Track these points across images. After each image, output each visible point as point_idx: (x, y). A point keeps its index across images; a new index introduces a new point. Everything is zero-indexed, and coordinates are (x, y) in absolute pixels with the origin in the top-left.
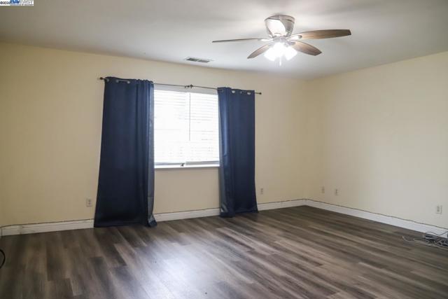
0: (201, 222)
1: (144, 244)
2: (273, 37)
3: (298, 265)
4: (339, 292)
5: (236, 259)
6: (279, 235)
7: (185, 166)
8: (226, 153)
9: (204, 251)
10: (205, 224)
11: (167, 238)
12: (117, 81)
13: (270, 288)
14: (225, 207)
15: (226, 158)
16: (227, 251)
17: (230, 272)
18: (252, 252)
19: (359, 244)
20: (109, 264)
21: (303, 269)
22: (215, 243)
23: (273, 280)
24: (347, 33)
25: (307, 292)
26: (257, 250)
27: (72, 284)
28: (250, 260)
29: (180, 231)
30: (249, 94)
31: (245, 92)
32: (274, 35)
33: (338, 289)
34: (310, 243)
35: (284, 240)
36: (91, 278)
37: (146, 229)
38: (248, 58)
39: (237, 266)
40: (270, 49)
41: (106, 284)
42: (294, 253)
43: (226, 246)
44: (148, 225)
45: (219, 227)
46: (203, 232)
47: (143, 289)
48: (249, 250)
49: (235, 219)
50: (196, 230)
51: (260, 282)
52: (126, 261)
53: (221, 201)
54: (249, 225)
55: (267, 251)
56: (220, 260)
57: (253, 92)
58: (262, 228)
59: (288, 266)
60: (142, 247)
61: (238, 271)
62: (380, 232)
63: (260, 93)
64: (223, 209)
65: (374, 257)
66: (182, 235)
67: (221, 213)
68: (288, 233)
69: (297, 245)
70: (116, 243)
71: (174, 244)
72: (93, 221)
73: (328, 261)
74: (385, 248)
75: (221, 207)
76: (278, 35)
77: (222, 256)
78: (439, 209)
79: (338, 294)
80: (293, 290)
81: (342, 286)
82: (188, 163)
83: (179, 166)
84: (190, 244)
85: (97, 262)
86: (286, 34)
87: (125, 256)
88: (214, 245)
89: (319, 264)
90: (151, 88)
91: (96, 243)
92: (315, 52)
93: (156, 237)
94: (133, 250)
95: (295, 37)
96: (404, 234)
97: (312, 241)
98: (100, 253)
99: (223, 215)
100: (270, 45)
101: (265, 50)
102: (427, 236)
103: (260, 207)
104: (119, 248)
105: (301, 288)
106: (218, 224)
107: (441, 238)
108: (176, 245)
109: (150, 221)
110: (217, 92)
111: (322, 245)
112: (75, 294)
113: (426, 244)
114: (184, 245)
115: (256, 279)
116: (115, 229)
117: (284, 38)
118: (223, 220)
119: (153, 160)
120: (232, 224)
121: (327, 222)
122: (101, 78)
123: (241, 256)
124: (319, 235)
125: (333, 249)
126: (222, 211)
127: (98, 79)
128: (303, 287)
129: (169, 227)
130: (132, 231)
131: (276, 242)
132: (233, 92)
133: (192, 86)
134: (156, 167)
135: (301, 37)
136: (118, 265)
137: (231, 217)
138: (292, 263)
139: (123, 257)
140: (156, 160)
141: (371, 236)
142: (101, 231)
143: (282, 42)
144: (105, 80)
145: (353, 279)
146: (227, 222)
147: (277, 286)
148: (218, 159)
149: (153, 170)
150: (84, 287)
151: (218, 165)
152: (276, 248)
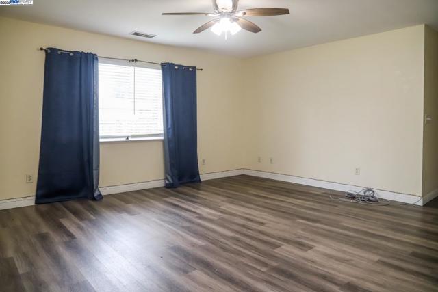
0: (147, 193)
1: (92, 217)
2: (220, 13)
3: (244, 226)
4: (283, 245)
5: (187, 224)
6: (223, 201)
7: (130, 139)
8: (169, 126)
9: (154, 219)
10: (151, 195)
11: (115, 210)
12: (59, 53)
13: (222, 248)
14: (170, 179)
15: (171, 130)
16: (177, 217)
17: (182, 236)
18: (201, 217)
19: (295, 205)
20: (57, 239)
21: (249, 229)
22: (164, 211)
23: (222, 240)
24: (286, 12)
25: (256, 248)
26: (205, 215)
27: (16, 263)
28: (199, 225)
29: (127, 202)
30: (191, 69)
31: (187, 68)
32: (220, 10)
33: (282, 243)
34: (252, 206)
35: (228, 205)
36: (38, 254)
37: (92, 203)
38: (194, 32)
39: (188, 230)
40: (217, 24)
41: (56, 258)
42: (239, 216)
43: (174, 214)
44: (94, 199)
45: (166, 197)
46: (150, 202)
47: (97, 260)
48: (197, 215)
49: (180, 189)
50: (144, 201)
51: (213, 243)
52: (74, 234)
53: (166, 172)
54: (194, 194)
55: (214, 215)
56: (170, 227)
57: (194, 68)
58: (207, 195)
59: (236, 227)
60: (90, 220)
61: (188, 234)
62: (311, 193)
63: (201, 70)
64: (168, 180)
65: (309, 214)
66: (130, 206)
67: (166, 184)
68: (231, 199)
69: (242, 209)
70: (63, 218)
71: (122, 215)
72: (34, 198)
73: (270, 221)
74: (317, 206)
75: (166, 178)
76: (224, 11)
77: (172, 223)
78: (357, 171)
79: (283, 247)
80: (242, 247)
81: (286, 241)
82: (133, 136)
83: (124, 139)
84: (139, 214)
85: (43, 238)
86: (231, 10)
87: (73, 229)
88: (162, 213)
89: (263, 224)
90: (95, 61)
91: (40, 220)
92: (255, 29)
93: (103, 210)
94: (82, 224)
95: (240, 14)
96: (331, 195)
97: (254, 204)
98: (45, 229)
99: (168, 186)
100: (216, 21)
101: (211, 25)
102: (349, 194)
103: (203, 178)
104: (66, 223)
105: (250, 245)
106: (164, 194)
107: (359, 195)
108: (125, 216)
109: (96, 195)
110: (160, 67)
111: (264, 207)
112: (20, 272)
113: (348, 200)
114: (133, 215)
115: (208, 241)
116: (59, 205)
117: (230, 14)
118: (169, 190)
119: (98, 133)
120: (178, 194)
121: (265, 188)
122: (41, 49)
123: (190, 221)
124: (259, 199)
125: (273, 210)
126: (167, 182)
127: (38, 49)
128: (251, 244)
129: (116, 199)
130: (77, 205)
131: (221, 207)
132: (176, 67)
133: (136, 60)
134: (101, 140)
135: (245, 13)
136: (66, 239)
137: (176, 187)
138: (238, 224)
139: (72, 231)
140: (101, 134)
141: (304, 197)
142: (43, 207)
143: (228, 17)
144: (46, 51)
145: (295, 234)
146: (173, 192)
147: (227, 245)
148: (162, 132)
149: (98, 143)
150: (31, 264)
151: (162, 138)
152: (221, 212)
